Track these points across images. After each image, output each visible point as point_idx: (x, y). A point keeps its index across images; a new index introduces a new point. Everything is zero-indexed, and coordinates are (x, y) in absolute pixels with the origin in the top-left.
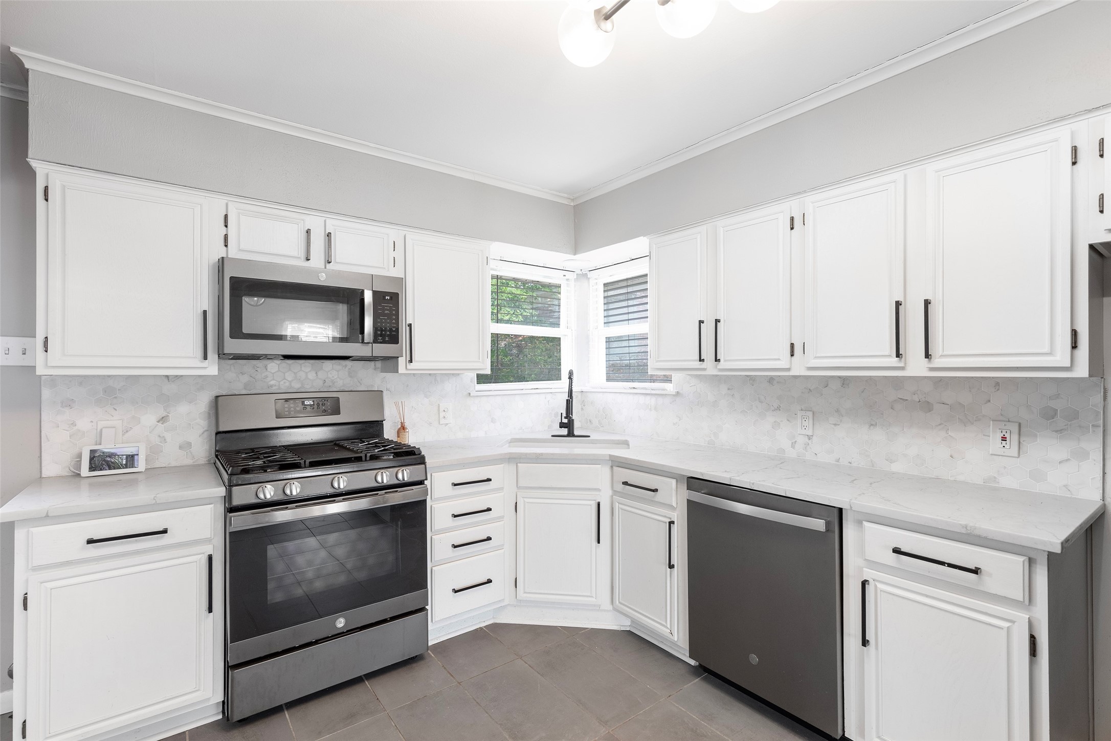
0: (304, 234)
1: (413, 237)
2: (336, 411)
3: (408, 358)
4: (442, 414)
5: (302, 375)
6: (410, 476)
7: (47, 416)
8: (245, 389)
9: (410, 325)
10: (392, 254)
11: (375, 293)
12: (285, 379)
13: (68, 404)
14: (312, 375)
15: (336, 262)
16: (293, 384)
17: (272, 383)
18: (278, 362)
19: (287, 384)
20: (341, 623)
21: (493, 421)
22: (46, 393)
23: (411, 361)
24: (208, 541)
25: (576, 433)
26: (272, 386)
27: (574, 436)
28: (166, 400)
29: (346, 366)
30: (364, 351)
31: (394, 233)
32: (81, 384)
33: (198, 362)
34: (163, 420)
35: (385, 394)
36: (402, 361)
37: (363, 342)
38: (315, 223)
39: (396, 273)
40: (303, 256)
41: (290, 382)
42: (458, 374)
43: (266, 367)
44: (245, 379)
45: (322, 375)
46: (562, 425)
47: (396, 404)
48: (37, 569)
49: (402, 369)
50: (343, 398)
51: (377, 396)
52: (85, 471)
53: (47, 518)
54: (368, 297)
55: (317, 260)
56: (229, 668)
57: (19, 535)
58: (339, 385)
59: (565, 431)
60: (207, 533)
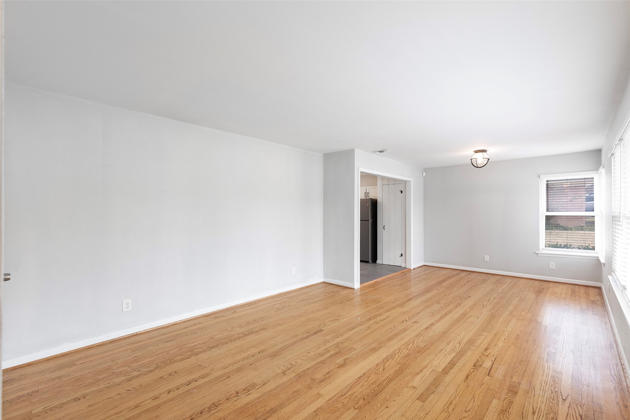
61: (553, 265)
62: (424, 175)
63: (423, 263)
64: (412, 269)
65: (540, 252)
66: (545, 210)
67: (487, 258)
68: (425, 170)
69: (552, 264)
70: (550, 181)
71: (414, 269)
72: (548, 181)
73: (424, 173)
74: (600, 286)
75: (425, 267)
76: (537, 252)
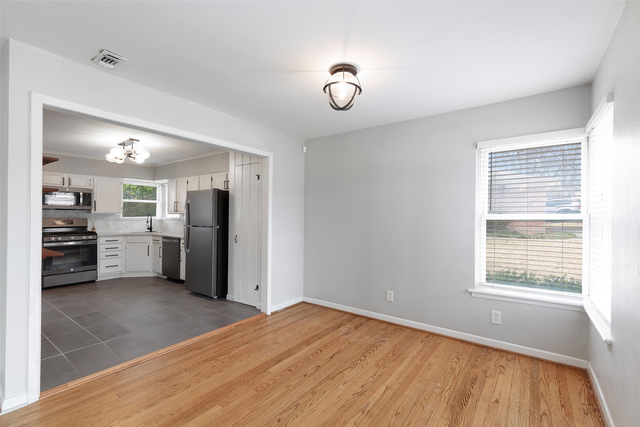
0: (62, 179)
1: (96, 178)
2: (72, 223)
3: (94, 210)
4: (108, 225)
5: (61, 214)
6: (92, 238)
9: (95, 201)
10: (90, 183)
11: (84, 194)
12: (55, 215)
15: (72, 185)
16: (58, 216)
18: (54, 210)
20: (72, 270)
21: (127, 228)
23: (95, 210)
25: (153, 231)
26: (52, 217)
27: (152, 231)
29: (75, 211)
30: (81, 208)
31: (90, 177)
35: (88, 219)
36: (93, 211)
37: (80, 206)
38: (66, 176)
39: (90, 188)
40: (62, 183)
41: (57, 216)
42: (114, 214)
43: (50, 211)
45: (67, 214)
46: (148, 229)
47: (92, 222)
49: (92, 212)
50: (74, 220)
51: (86, 220)
54: (81, 194)
55: (66, 185)
56: (43, 276)
58: (73, 216)
59: (149, 230)
61: (497, 317)
62: (305, 151)
63: (300, 299)
64: (269, 313)
65: (476, 290)
66: (486, 209)
67: (391, 295)
68: (308, 142)
69: (496, 315)
70: (496, 153)
71: (273, 314)
72: (491, 154)
73: (305, 148)
74: (586, 368)
75: (303, 305)
76: (470, 290)
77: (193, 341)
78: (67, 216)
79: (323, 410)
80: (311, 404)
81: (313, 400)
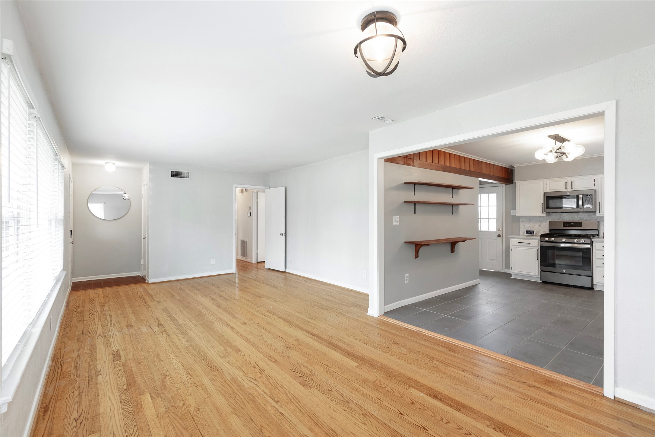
0: (565, 183)
1: (601, 176)
5: (573, 216)
7: (520, 223)
8: (558, 220)
9: (599, 202)
10: (595, 183)
11: (582, 195)
12: (568, 217)
13: (524, 222)
14: (576, 217)
15: (576, 188)
16: (571, 219)
17: (565, 218)
19: (569, 219)
20: (564, 271)
22: (520, 220)
23: (600, 212)
24: (537, 247)
28: (540, 221)
31: (595, 177)
32: (525, 218)
33: (541, 214)
34: (540, 226)
36: (597, 212)
38: (567, 180)
39: (594, 188)
40: (565, 188)
43: (563, 214)
44: (558, 217)
45: (579, 216)
48: (513, 245)
49: (597, 215)
50: (583, 223)
52: (525, 234)
53: (513, 238)
54: (580, 196)
55: (569, 189)
56: (541, 271)
57: (511, 240)
58: (585, 219)
60: (537, 245)
77: (465, 346)
78: (579, 218)
79: (333, 417)
80: (346, 411)
81: (352, 413)
